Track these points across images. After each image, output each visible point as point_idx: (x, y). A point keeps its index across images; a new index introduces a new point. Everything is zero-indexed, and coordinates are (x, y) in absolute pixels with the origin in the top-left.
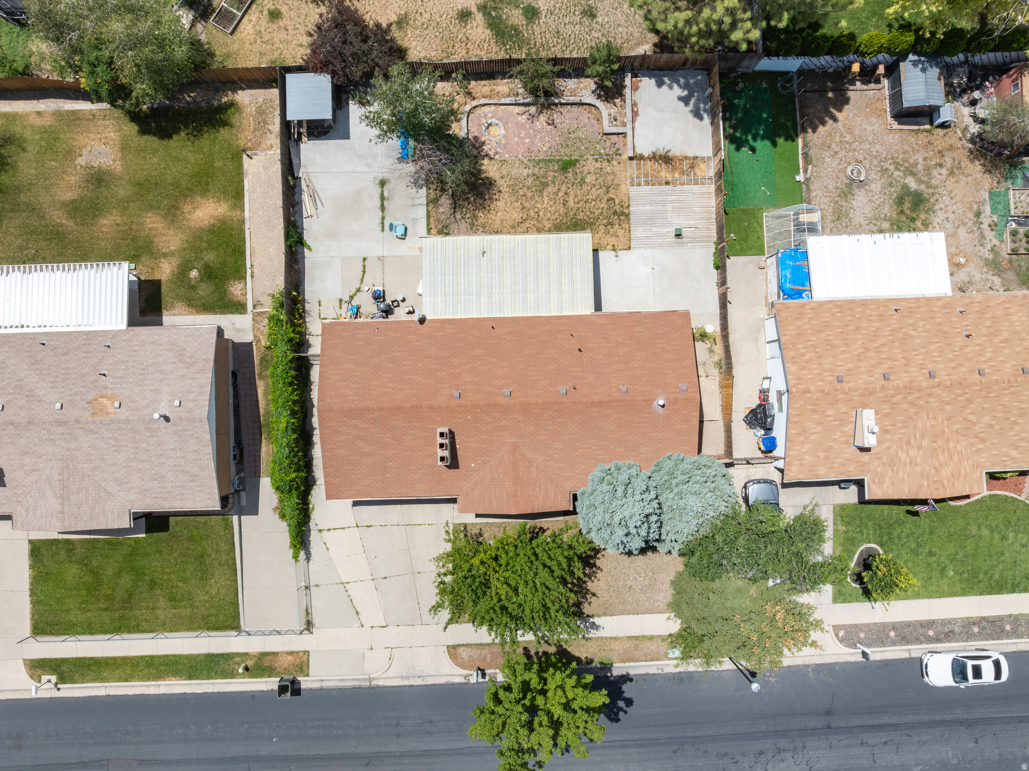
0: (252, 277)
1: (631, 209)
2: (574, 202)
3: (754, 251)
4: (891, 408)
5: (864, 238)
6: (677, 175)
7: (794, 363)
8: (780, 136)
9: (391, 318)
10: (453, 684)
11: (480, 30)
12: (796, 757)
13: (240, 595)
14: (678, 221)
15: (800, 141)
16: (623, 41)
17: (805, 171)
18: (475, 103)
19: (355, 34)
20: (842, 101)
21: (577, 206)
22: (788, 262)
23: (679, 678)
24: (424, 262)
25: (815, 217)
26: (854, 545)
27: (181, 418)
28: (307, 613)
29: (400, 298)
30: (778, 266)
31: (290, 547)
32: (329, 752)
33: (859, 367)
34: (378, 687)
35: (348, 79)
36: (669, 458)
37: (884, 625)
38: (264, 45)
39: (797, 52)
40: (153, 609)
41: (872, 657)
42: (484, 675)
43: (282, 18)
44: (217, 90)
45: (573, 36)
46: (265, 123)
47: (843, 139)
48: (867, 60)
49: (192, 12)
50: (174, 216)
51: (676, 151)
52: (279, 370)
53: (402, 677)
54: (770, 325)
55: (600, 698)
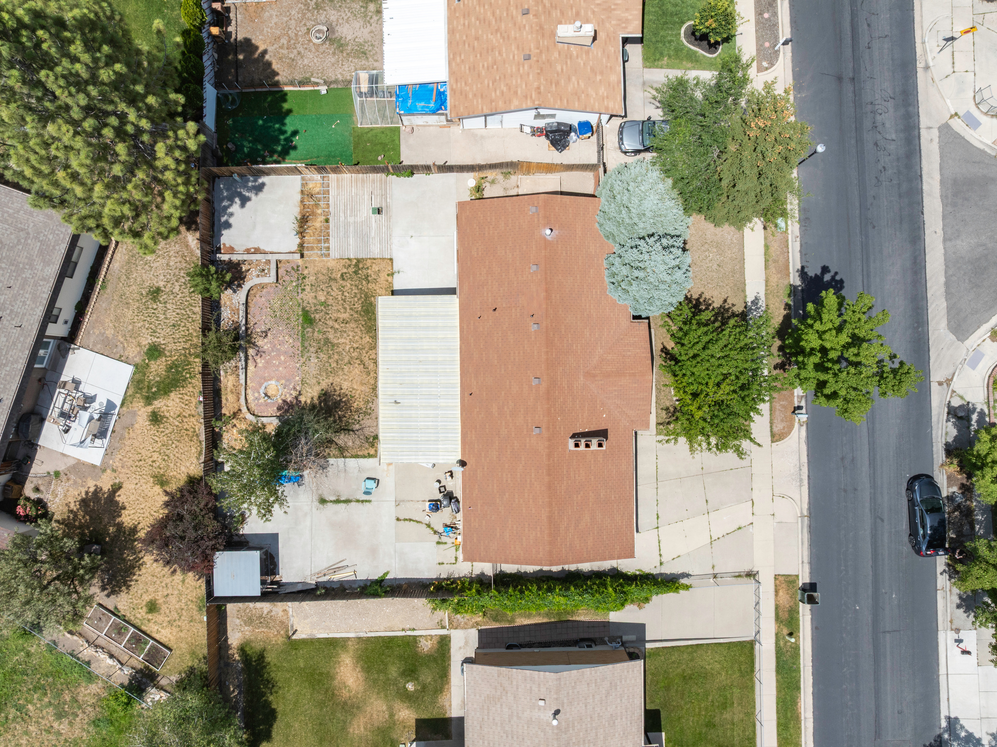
0: (414, 629)
1: (352, 257)
2: (345, 313)
3: (396, 138)
4: (556, 8)
5: (386, 29)
6: (319, 211)
7: (510, 101)
8: (282, 107)
9: (458, 493)
10: (808, 437)
11: (170, 403)
12: (880, 111)
13: (722, 641)
14: (365, 211)
15: (286, 88)
16: (183, 261)
17: (317, 84)
18: (244, 409)
19: (176, 528)
20: (248, 45)
21: (348, 310)
22: (409, 105)
23: (805, 222)
24: (405, 461)
25: (364, 76)
26: (682, 50)
27: (557, 699)
28: (739, 576)
29: (438, 485)
30: (413, 115)
31: (678, 592)
32: (870, 556)
33: (515, 38)
34: (809, 509)
35: (220, 534)
36: (601, 225)
37: (758, 23)
38: (183, 618)
39: (199, 87)
40: (733, 724)
41: (789, 36)
42: (800, 408)
43: (156, 600)
44: (227, 665)
45: (178, 311)
46: (261, 617)
47: (286, 46)
48: (208, 19)
49: (149, 689)
50: (353, 706)
51: (295, 211)
52: (508, 603)
53: (801, 486)
54: (469, 123)
55: (830, 298)
